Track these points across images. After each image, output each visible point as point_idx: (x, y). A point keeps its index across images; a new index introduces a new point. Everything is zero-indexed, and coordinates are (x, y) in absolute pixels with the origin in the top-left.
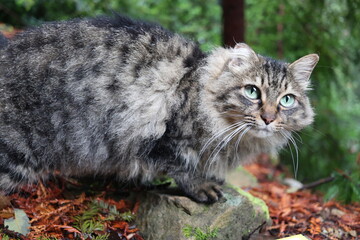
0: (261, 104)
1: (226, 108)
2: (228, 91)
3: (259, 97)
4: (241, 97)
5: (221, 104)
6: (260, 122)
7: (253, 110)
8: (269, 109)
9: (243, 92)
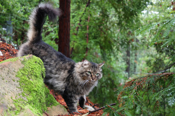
0: (91, 76)
1: (83, 76)
2: (84, 72)
3: (91, 74)
4: (87, 74)
5: (81, 75)
6: (92, 80)
7: (90, 77)
8: (94, 77)
9: (87, 73)
